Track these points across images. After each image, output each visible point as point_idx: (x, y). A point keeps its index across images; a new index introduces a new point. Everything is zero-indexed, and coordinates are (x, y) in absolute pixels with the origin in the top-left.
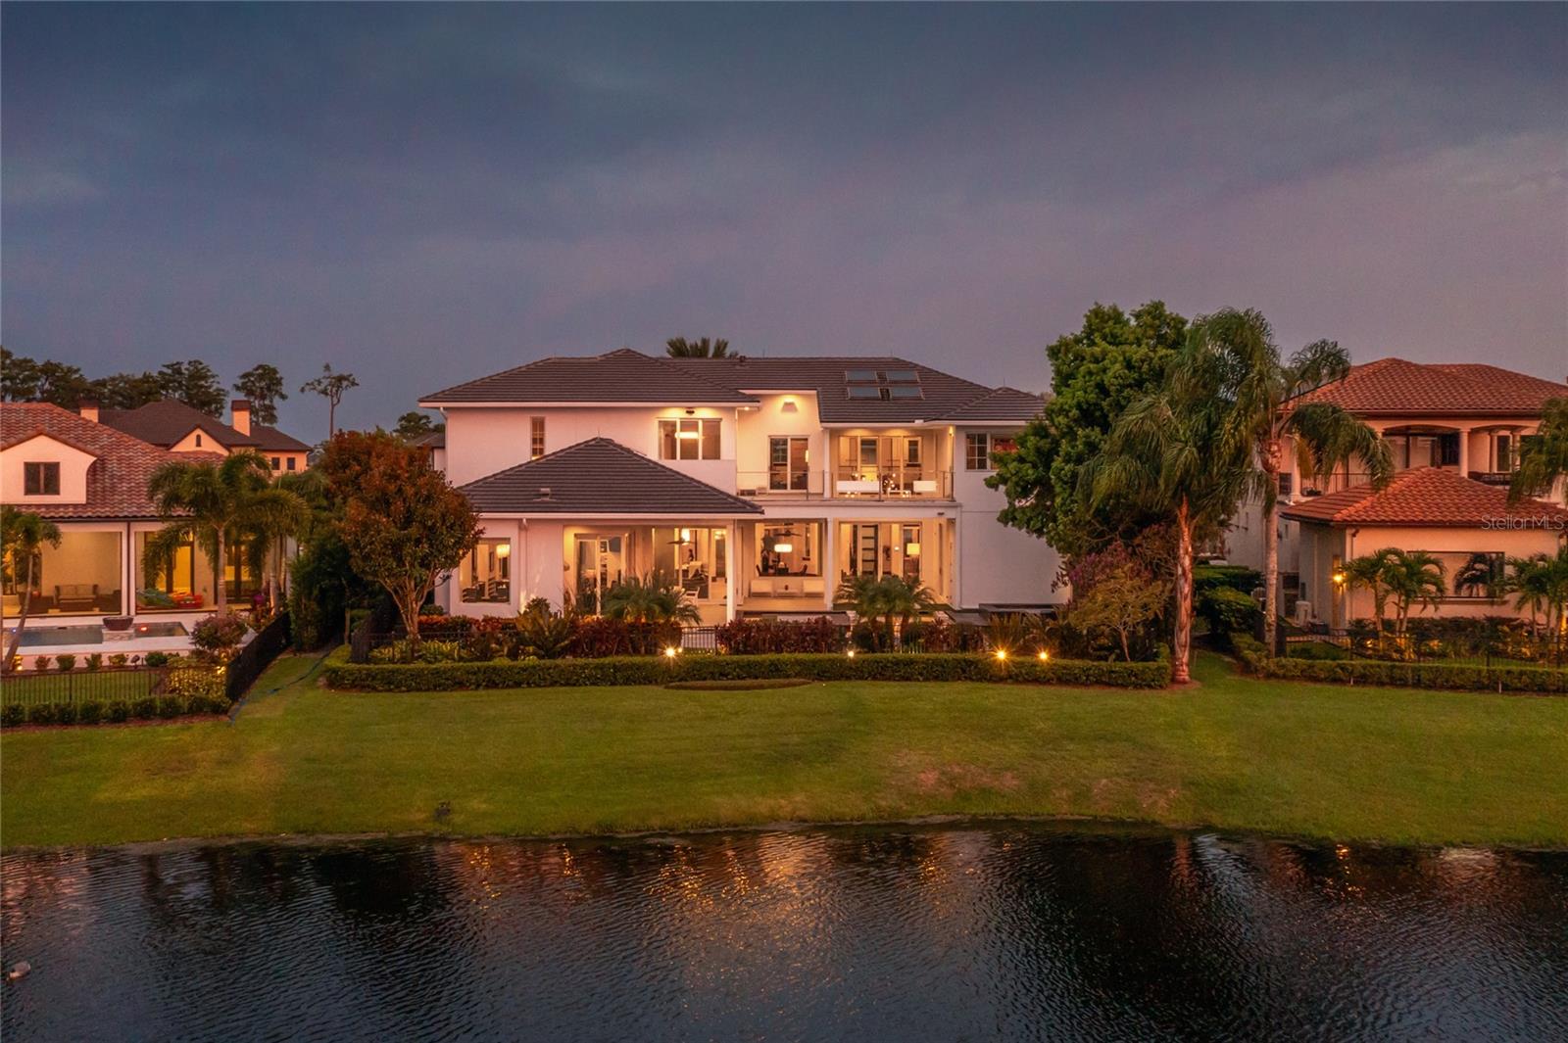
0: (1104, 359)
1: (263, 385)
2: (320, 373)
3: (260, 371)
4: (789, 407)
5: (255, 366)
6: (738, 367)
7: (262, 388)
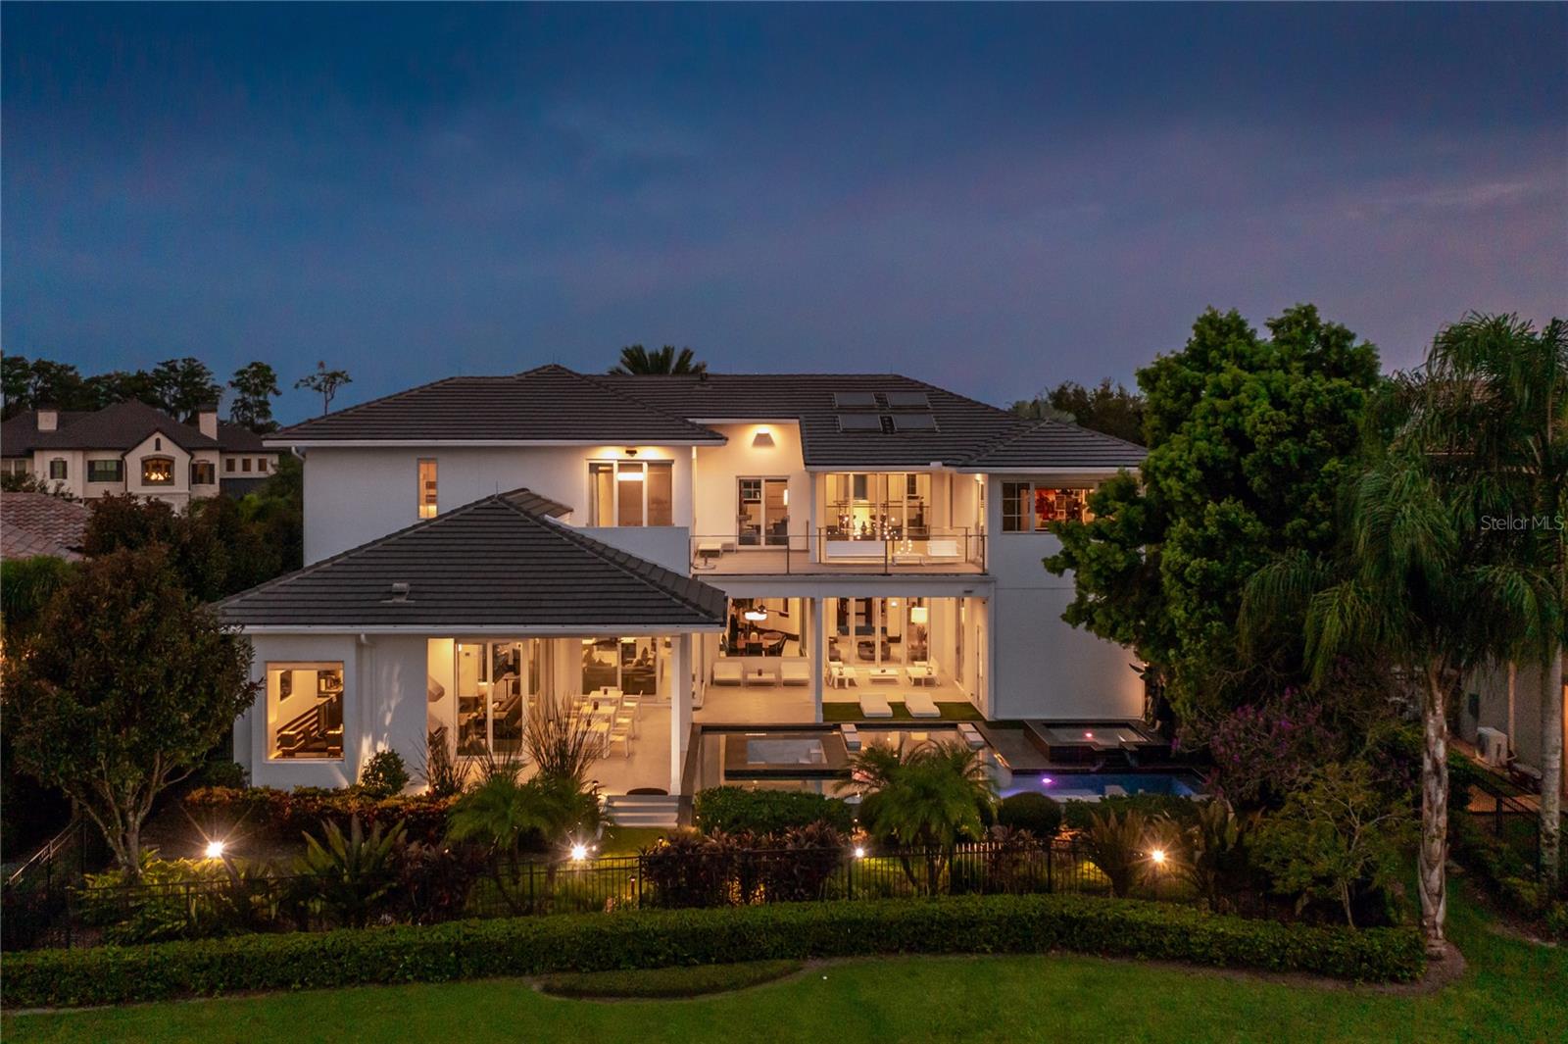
0: (1236, 392)
1: (258, 380)
2: (315, 371)
3: (254, 368)
4: (763, 440)
5: (249, 364)
6: (697, 388)
7: (256, 385)
